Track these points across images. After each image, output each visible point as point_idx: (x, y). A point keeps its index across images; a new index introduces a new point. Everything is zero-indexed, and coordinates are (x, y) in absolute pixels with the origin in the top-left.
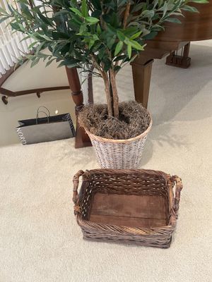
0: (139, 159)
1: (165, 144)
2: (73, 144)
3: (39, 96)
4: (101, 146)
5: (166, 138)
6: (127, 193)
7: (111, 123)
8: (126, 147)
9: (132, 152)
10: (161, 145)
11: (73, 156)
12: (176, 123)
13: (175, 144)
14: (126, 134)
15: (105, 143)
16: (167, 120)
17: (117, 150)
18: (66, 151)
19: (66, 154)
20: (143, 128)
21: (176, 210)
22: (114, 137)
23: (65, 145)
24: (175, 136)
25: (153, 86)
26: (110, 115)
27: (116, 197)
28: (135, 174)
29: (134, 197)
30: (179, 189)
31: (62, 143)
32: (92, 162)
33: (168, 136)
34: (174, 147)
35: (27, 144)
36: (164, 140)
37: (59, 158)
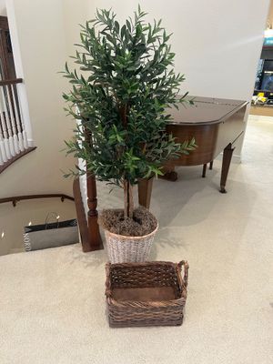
1: (166, 245)
2: (81, 248)
3: (14, 205)
4: (119, 243)
5: (166, 240)
6: (141, 287)
7: (128, 223)
8: (140, 243)
9: (144, 248)
10: (163, 247)
11: (84, 259)
14: (141, 232)
15: (123, 240)
18: (76, 255)
20: (153, 228)
21: (186, 284)
22: (131, 235)
24: (174, 239)
25: (152, 201)
26: (126, 217)
27: (131, 290)
28: (150, 266)
29: (147, 289)
30: (187, 268)
31: (69, 248)
33: (168, 239)
35: (32, 250)
36: (165, 242)
37: (70, 262)
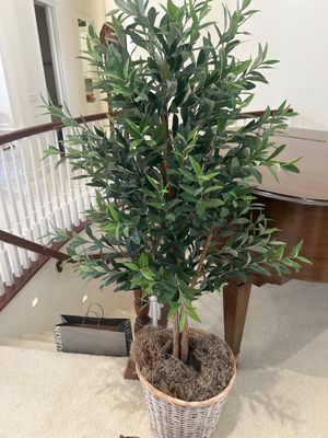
0: (210, 431)
5: (265, 398)
7: (174, 366)
8: (188, 412)
12: (286, 373)
13: (276, 416)
16: (273, 364)
17: (174, 413)
18: (110, 380)
19: (108, 385)
20: (218, 387)
22: (172, 392)
23: (111, 368)
32: (141, 412)
33: (267, 396)
34: (273, 419)
35: (63, 351)
36: (260, 401)
37: (97, 390)
